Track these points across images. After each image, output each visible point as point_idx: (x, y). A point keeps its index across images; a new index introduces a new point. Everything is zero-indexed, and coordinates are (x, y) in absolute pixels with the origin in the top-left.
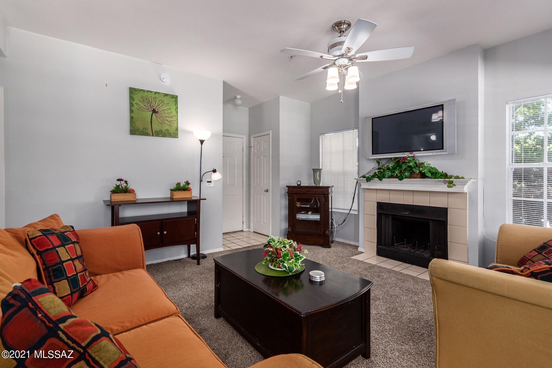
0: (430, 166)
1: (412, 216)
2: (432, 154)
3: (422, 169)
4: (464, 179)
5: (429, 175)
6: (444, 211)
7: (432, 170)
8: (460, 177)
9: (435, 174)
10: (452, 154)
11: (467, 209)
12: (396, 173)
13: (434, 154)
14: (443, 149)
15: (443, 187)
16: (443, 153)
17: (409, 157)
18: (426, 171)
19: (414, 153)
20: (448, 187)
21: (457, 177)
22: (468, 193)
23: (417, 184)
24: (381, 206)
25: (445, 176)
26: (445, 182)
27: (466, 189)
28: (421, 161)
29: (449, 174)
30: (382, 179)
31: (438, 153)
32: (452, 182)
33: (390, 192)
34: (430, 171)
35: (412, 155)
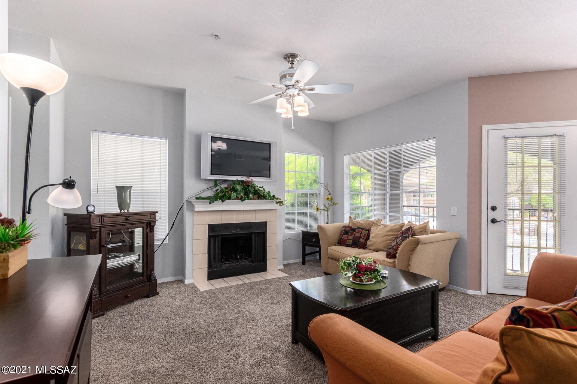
1: (242, 233)
2: (263, 180)
6: (264, 225)
10: (275, 182)
11: (277, 221)
12: (241, 195)
14: (270, 177)
16: (270, 180)
22: (278, 210)
24: (212, 228)
25: (273, 197)
26: (274, 202)
31: (266, 180)
33: (223, 213)
35: (250, 179)
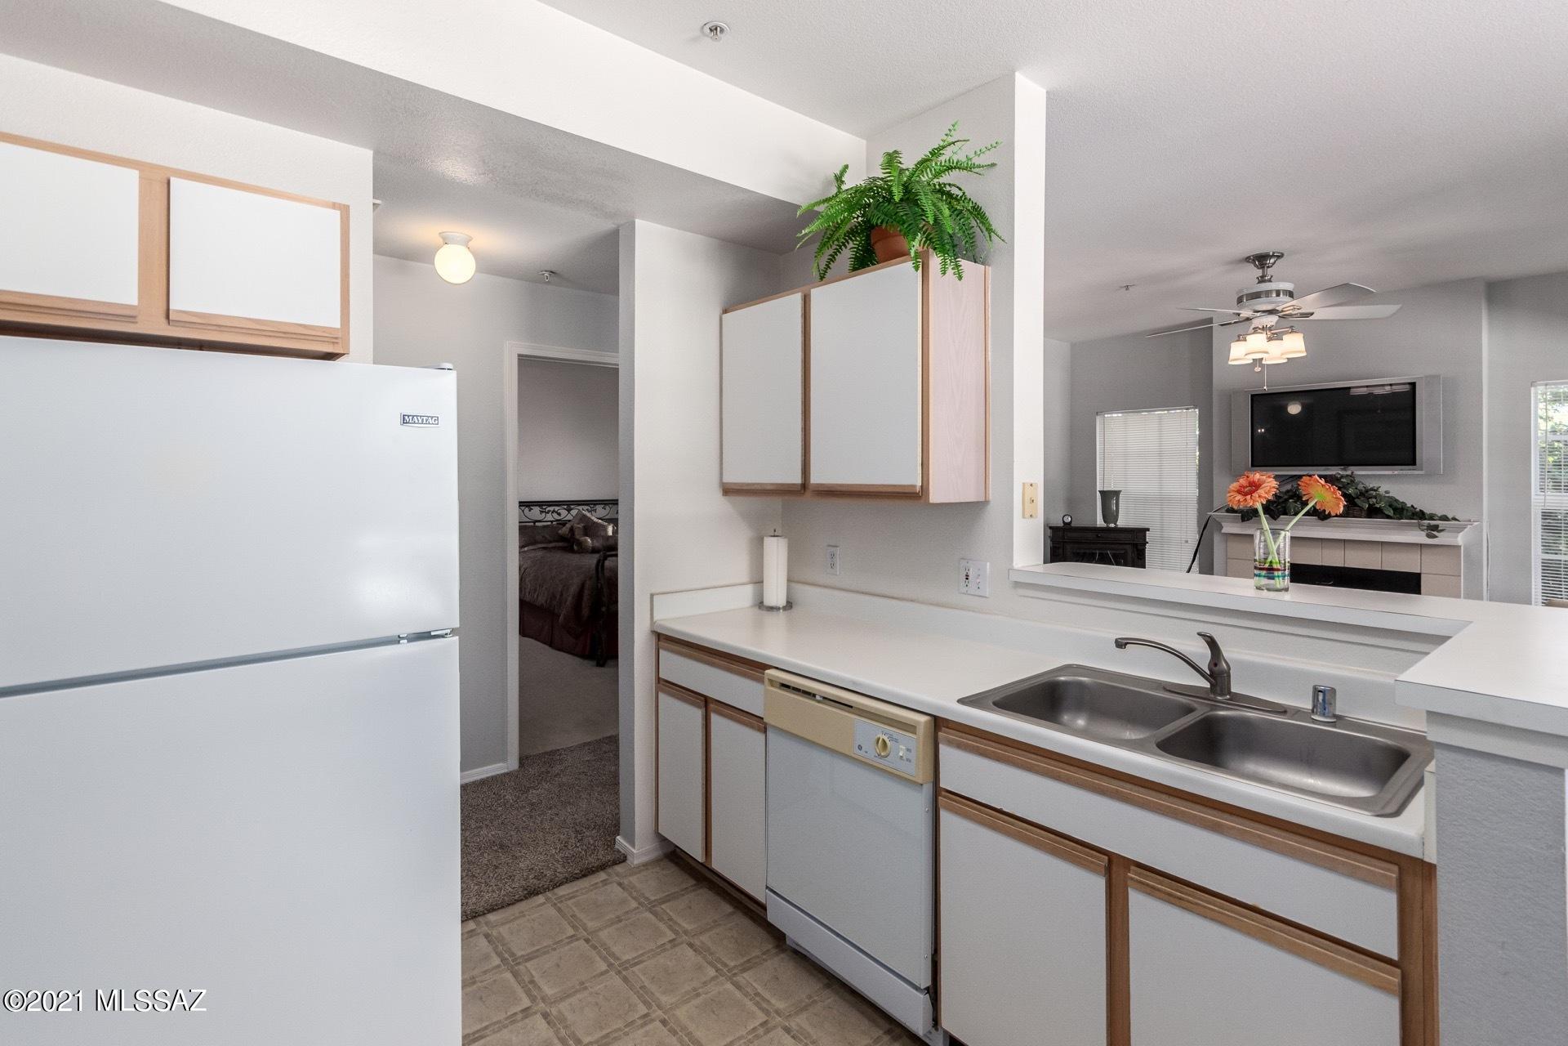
0: (1390, 495)
2: (1390, 473)
3: (1374, 500)
4: (1457, 522)
5: (1391, 513)
6: (1410, 580)
7: (1395, 504)
8: (1450, 517)
9: (1400, 512)
10: (1432, 476)
11: (1460, 576)
13: (1396, 472)
14: (1415, 464)
15: (1418, 537)
16: (1416, 472)
17: (1342, 477)
18: (1382, 504)
19: (1352, 468)
20: (1429, 536)
21: (1444, 518)
22: (1462, 548)
23: (1363, 528)
25: (1421, 515)
26: (1420, 526)
27: (1460, 539)
28: (1371, 484)
29: (1427, 511)
30: (1278, 517)
31: (1404, 472)
32: (1437, 526)
34: (1390, 506)
35: (1349, 473)
